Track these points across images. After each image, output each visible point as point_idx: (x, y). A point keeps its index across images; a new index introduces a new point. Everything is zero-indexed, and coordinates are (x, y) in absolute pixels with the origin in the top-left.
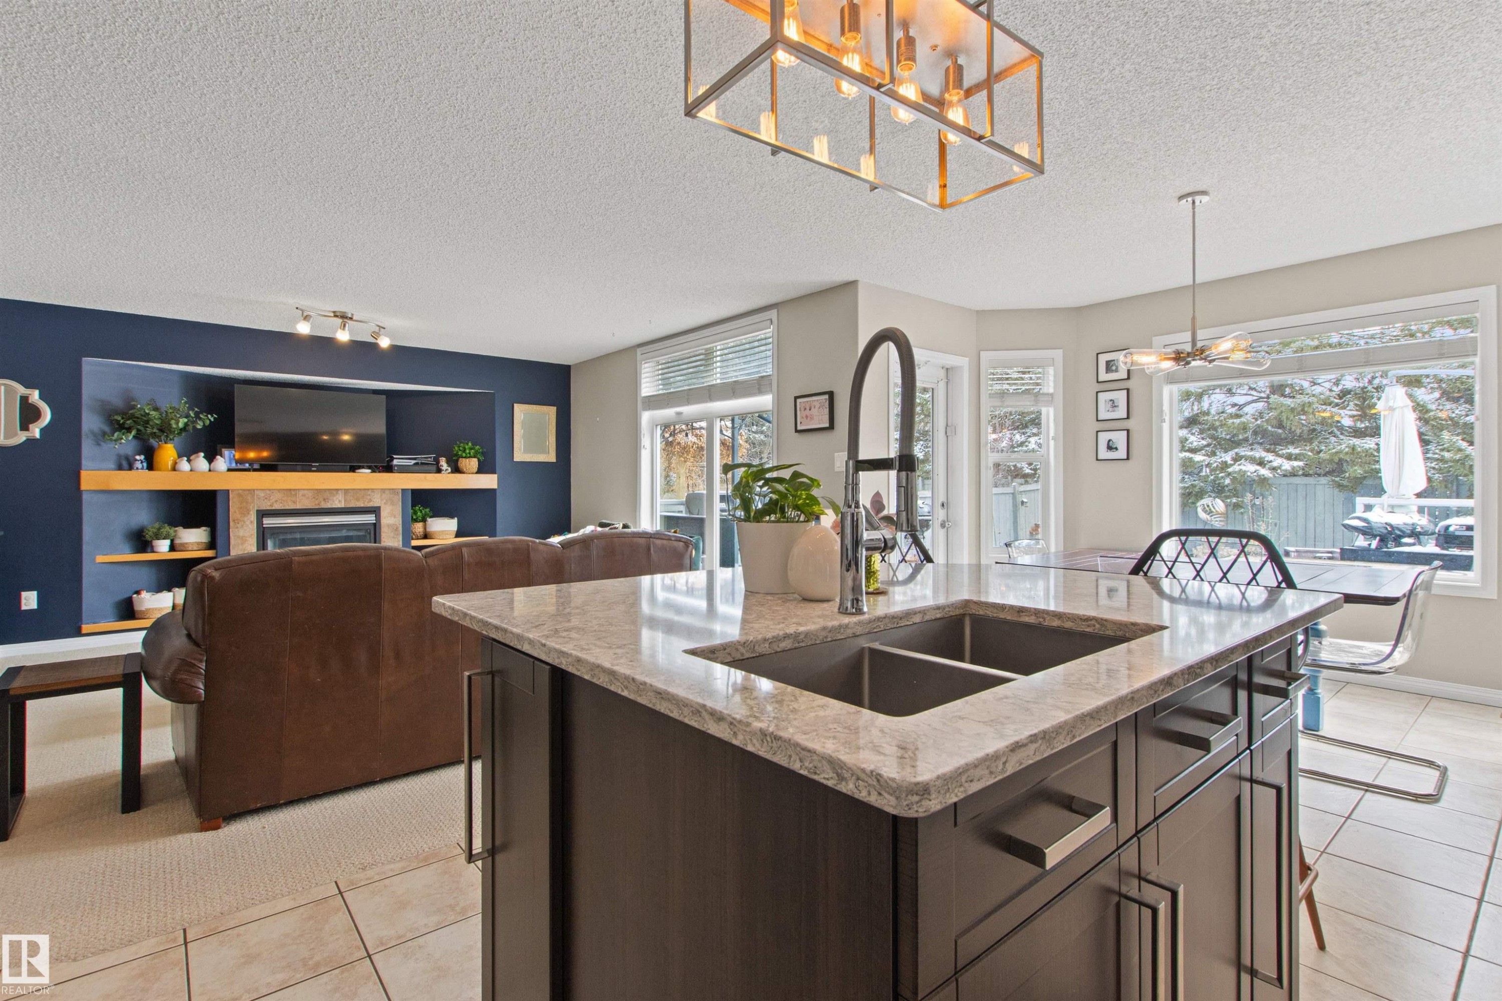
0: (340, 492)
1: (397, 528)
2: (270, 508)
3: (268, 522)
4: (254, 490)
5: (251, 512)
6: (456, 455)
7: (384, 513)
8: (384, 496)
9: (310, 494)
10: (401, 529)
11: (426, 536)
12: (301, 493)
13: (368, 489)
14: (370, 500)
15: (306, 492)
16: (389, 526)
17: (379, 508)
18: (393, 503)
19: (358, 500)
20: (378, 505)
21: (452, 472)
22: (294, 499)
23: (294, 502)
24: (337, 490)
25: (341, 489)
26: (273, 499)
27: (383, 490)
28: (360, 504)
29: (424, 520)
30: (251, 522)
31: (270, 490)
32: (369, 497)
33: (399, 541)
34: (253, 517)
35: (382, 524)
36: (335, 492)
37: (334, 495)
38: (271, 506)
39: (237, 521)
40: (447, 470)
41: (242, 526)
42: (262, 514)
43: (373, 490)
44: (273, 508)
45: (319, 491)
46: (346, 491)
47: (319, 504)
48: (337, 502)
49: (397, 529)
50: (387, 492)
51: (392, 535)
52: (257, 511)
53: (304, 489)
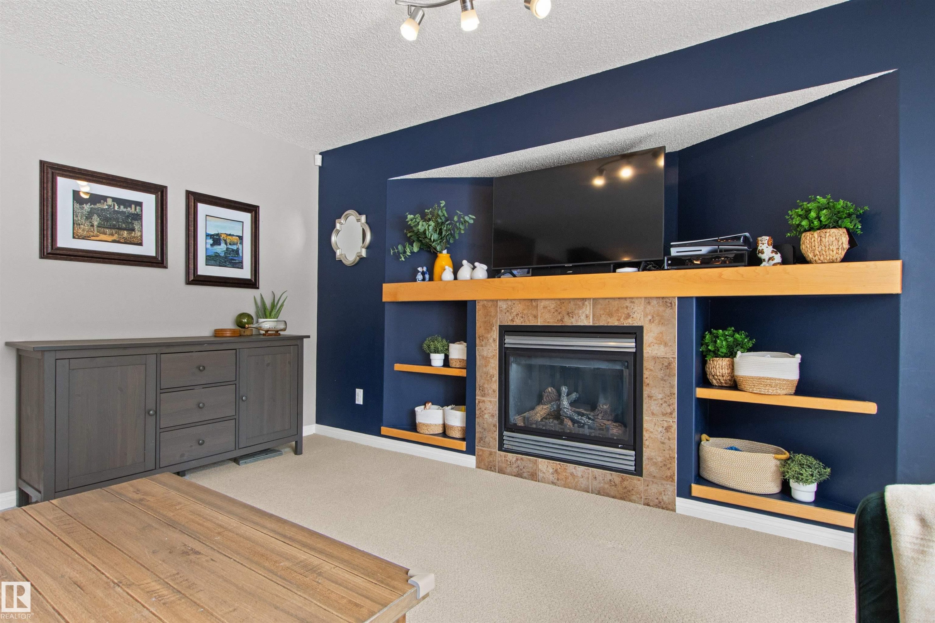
0: (587, 303)
1: (670, 364)
2: (510, 323)
3: (511, 341)
4: (497, 301)
5: (494, 328)
6: (791, 228)
7: (648, 338)
8: (649, 308)
9: (553, 306)
10: (675, 365)
11: (734, 385)
12: (543, 303)
13: (625, 299)
14: (628, 316)
15: (547, 303)
16: (655, 358)
17: (641, 328)
18: (663, 321)
19: (610, 315)
20: (639, 324)
21: (784, 262)
22: (534, 312)
23: (536, 317)
24: (584, 300)
25: (590, 299)
26: (515, 311)
27: (648, 300)
28: (614, 322)
29: (731, 354)
30: (494, 340)
31: (511, 300)
32: (626, 311)
33: (672, 387)
34: (495, 334)
35: (645, 355)
36: (580, 303)
37: (580, 308)
38: (512, 320)
39: (482, 338)
40: (771, 259)
41: (486, 344)
42: (505, 330)
43: (631, 299)
44: (515, 324)
45: (562, 301)
46: (596, 300)
47: (561, 320)
48: (583, 317)
49: (669, 366)
50: (654, 302)
51: (660, 374)
52: (500, 326)
53: (546, 299)
